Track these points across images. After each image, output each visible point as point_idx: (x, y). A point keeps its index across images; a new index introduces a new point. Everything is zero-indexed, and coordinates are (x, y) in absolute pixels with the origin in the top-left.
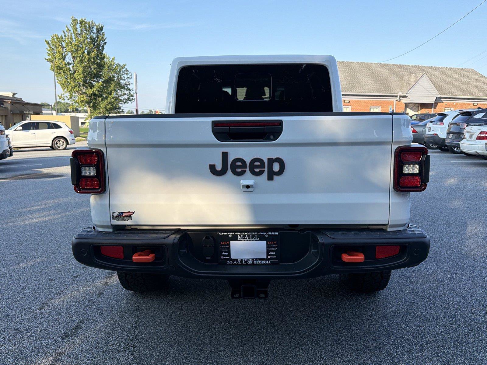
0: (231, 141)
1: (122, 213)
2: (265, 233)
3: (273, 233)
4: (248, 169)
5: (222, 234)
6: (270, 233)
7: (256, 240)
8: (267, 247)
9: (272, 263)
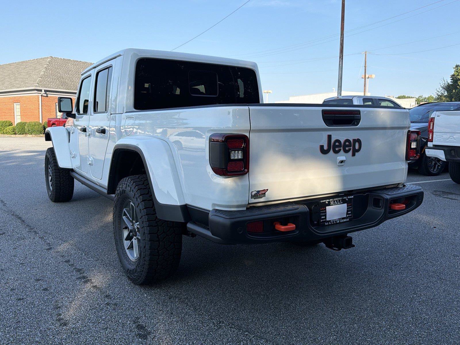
1: (258, 192)
2: (346, 198)
4: (342, 148)
5: (322, 201)
6: (349, 197)
7: (341, 204)
8: (347, 208)
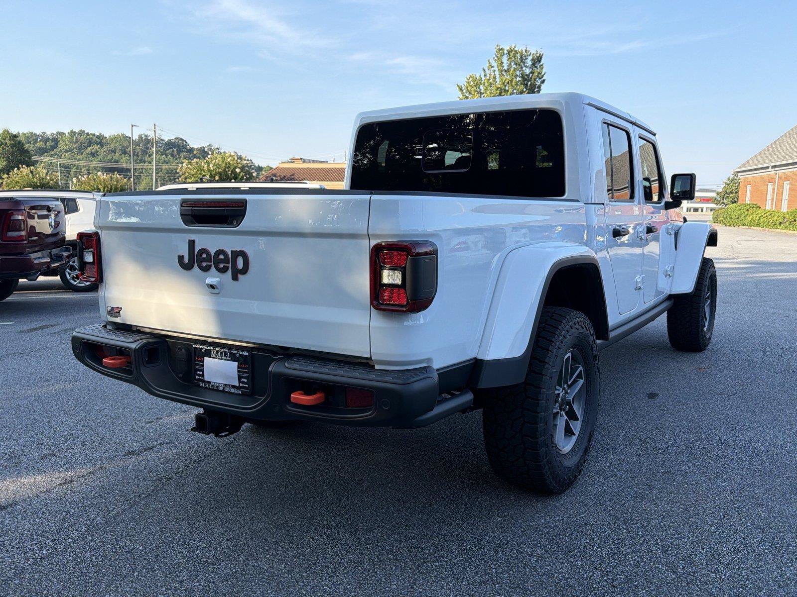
0: (195, 225)
1: (113, 308)
2: (236, 352)
3: (243, 353)
4: (212, 264)
5: (196, 346)
6: (241, 353)
7: (228, 360)
8: (238, 371)
9: (243, 394)
